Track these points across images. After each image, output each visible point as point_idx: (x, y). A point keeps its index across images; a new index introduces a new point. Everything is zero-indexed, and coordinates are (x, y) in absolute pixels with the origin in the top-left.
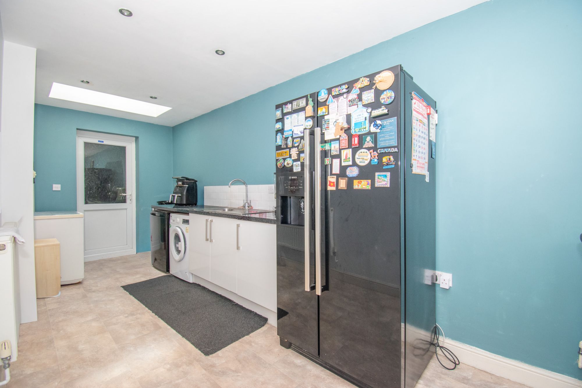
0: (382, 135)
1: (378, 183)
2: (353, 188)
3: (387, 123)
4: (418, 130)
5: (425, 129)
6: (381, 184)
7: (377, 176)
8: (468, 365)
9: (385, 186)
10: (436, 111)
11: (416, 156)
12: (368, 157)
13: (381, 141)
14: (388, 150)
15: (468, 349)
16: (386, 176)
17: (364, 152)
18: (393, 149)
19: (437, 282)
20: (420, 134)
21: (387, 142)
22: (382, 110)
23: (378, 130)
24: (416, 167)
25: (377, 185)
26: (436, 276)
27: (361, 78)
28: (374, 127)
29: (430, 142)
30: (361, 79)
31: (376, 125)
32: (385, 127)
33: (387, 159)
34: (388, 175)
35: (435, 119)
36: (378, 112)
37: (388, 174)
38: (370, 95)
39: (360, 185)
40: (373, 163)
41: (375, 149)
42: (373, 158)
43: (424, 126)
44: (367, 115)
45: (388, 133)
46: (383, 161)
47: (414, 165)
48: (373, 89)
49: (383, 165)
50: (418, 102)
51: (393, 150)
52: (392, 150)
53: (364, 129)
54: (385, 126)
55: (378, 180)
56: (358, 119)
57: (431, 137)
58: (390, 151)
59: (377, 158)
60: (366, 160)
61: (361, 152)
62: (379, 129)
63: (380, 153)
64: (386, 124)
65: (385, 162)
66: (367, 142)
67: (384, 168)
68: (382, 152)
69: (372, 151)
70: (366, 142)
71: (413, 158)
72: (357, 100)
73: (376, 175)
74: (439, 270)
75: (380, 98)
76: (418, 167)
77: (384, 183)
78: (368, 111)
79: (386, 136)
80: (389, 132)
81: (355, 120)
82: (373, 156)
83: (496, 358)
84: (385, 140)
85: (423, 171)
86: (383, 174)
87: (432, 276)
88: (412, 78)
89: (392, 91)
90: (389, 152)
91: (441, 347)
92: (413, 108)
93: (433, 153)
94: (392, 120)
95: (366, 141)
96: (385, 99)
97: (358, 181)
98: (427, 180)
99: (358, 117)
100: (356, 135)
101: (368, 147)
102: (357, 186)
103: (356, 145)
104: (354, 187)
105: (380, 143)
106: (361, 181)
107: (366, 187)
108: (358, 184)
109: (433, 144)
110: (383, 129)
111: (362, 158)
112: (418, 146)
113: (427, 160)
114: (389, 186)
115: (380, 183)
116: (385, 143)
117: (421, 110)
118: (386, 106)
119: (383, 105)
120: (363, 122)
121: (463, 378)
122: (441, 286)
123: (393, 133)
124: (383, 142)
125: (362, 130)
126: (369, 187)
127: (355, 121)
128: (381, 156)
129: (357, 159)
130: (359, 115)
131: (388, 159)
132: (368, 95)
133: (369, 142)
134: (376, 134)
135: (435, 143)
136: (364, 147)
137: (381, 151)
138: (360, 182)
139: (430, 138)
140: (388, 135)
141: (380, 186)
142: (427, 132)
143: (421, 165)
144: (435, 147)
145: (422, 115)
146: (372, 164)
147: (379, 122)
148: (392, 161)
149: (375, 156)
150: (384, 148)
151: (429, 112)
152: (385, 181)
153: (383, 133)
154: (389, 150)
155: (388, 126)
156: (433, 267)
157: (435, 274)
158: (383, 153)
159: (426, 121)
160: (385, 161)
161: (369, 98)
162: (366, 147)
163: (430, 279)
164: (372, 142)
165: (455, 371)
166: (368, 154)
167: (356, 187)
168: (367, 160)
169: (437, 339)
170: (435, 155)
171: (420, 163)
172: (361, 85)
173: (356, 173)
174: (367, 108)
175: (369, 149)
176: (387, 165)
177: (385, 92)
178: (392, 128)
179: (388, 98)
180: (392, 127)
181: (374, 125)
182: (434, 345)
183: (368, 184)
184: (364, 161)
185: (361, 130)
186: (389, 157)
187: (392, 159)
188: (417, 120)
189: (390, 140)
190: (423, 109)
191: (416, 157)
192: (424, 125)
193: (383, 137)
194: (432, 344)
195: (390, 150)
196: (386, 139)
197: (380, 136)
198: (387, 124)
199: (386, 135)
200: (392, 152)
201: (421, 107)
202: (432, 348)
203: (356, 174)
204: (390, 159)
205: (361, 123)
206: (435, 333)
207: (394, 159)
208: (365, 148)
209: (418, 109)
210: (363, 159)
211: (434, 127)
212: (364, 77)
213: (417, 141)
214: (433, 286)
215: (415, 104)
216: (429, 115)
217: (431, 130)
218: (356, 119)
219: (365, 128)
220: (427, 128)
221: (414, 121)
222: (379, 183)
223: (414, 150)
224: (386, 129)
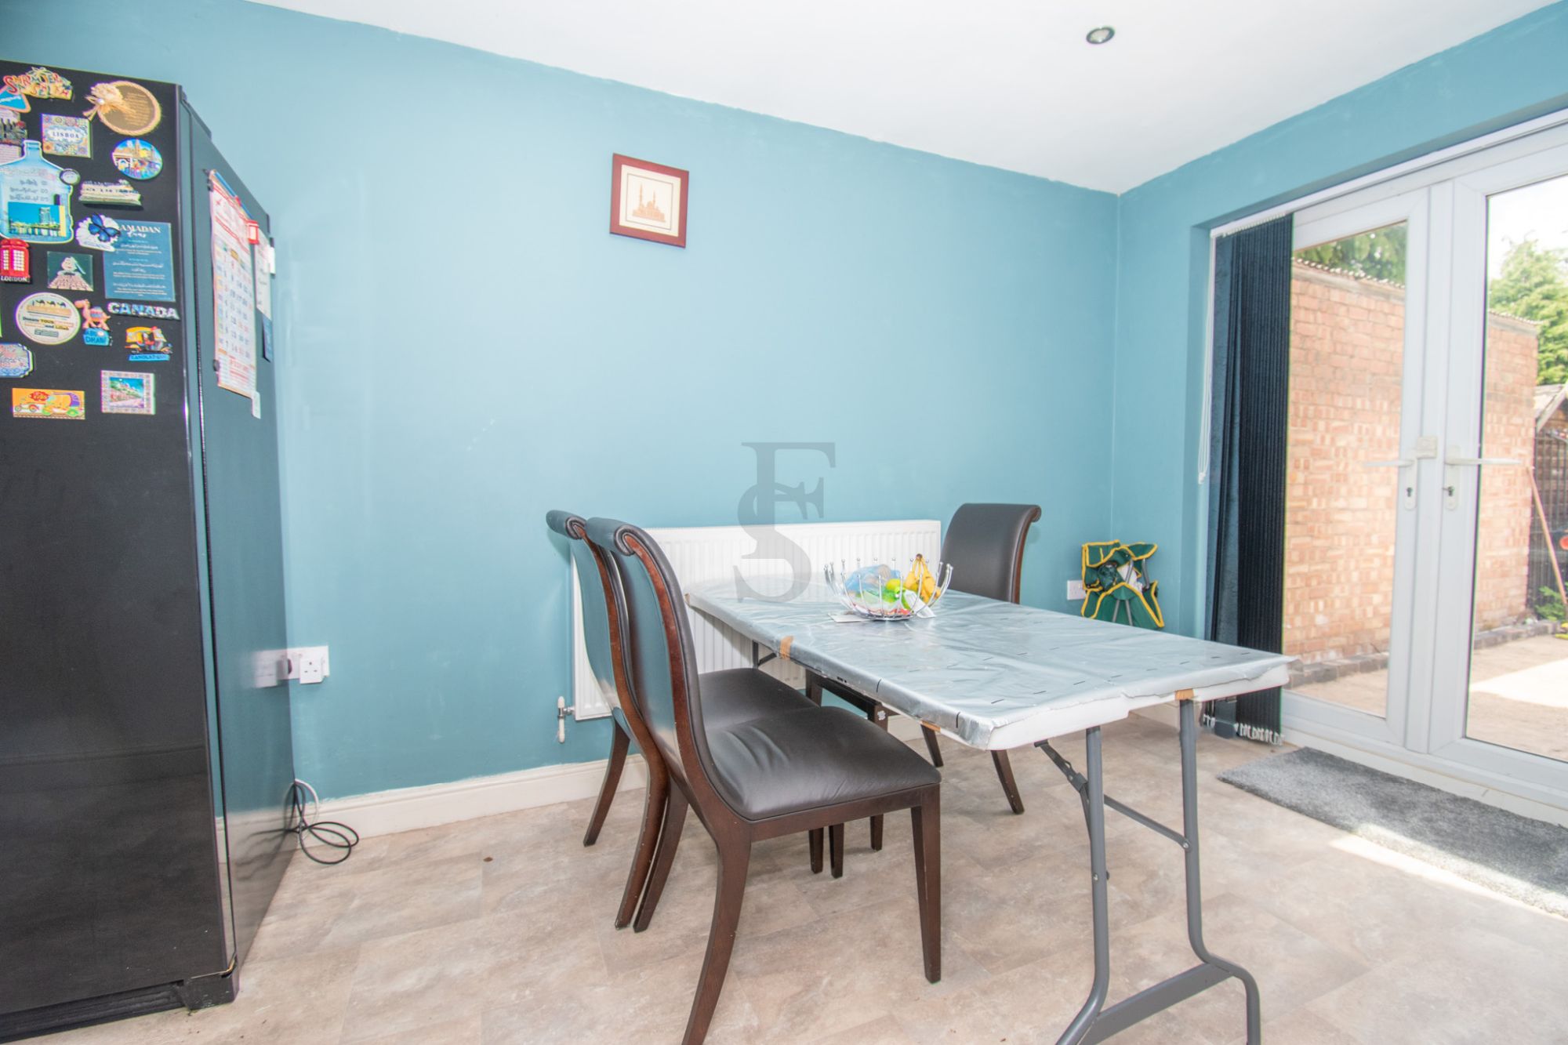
0: (122, 263)
1: (111, 401)
2: (12, 413)
3: (138, 232)
4: (229, 274)
5: (245, 277)
6: (124, 406)
7: (108, 382)
8: (377, 837)
9: (138, 411)
10: (272, 242)
11: (227, 342)
12: (68, 320)
13: (119, 280)
14: (145, 309)
15: (376, 800)
16: (140, 384)
17: (53, 303)
18: (162, 309)
19: (291, 676)
20: (232, 286)
21: (140, 286)
22: (121, 191)
23: (108, 244)
24: (229, 373)
25: (108, 406)
26: (289, 662)
27: (38, 67)
28: (92, 233)
29: (259, 315)
30: (38, 73)
31: (97, 229)
32: (131, 243)
33: (143, 336)
34: (148, 382)
35: (268, 257)
36: (105, 193)
37: (150, 379)
38: (73, 132)
39: (41, 406)
40: (92, 340)
41: (98, 298)
42: (90, 326)
43: (242, 270)
44: (66, 194)
45: (142, 263)
46: (129, 340)
47: (221, 365)
48: (86, 118)
49: (130, 352)
50: (225, 200)
51: (161, 312)
52: (158, 313)
53: (51, 232)
54: (129, 238)
55: (114, 393)
56: (24, 194)
57: (260, 303)
58: (153, 314)
59: (107, 328)
60: (61, 328)
61: (42, 302)
62: (112, 245)
63: (118, 315)
64: (135, 234)
65: (135, 343)
66: (66, 274)
67: (133, 358)
68: (123, 311)
69: (85, 303)
70: (60, 273)
71: (218, 346)
72: (17, 129)
73: (103, 376)
74: (294, 646)
75: (114, 154)
76: (232, 372)
77: (136, 402)
78: (64, 177)
79: (137, 270)
80: (146, 260)
81: (14, 194)
82: (89, 320)
83: (433, 791)
84: (133, 281)
85: (245, 386)
86: (130, 377)
87: (279, 665)
88: (208, 133)
89: (153, 147)
90: (147, 318)
91: (311, 828)
92: (214, 215)
93: (268, 347)
94: (156, 229)
95: (62, 269)
96: (131, 160)
97: (32, 391)
98: (257, 412)
99: (26, 186)
100: (19, 243)
101: (68, 288)
102: (27, 406)
103: (19, 273)
104: (14, 411)
105: (115, 284)
106: (44, 393)
107: (63, 412)
108: (32, 400)
109: (266, 325)
110: (122, 246)
111: (46, 321)
112: (229, 319)
113: (253, 362)
114: (152, 412)
115: (120, 403)
116: (135, 288)
117: (233, 226)
118: (136, 184)
119: (123, 176)
120: (46, 206)
121: (370, 864)
122: (302, 681)
123: (158, 264)
124: (126, 282)
125: (45, 232)
126: (79, 413)
127: (12, 197)
128: (119, 324)
129: (23, 322)
130: (30, 182)
131: (146, 336)
132: (65, 129)
133: (74, 275)
134: (98, 255)
135: (271, 323)
136: (53, 286)
137: (119, 308)
138: (42, 397)
139: (259, 307)
140: (143, 268)
141: (119, 412)
142: (250, 287)
143: (241, 371)
144: (272, 333)
145: (238, 239)
146: (87, 343)
147: (109, 223)
148: (158, 342)
149: (96, 321)
150: (130, 302)
151: (253, 237)
152: (137, 397)
153: (124, 256)
154: (147, 311)
155: (143, 242)
156: (280, 640)
157: (285, 656)
158: (125, 315)
159: (246, 258)
160: (134, 340)
161: (69, 139)
162: (61, 287)
163: (273, 670)
164: (85, 277)
165: (352, 859)
166: (69, 311)
167: (23, 411)
168: (67, 329)
169: (301, 813)
170: (273, 353)
171: (239, 366)
172: (38, 90)
173: (22, 365)
174: (62, 169)
175: (73, 295)
176: (145, 350)
177: (129, 143)
178: (155, 250)
179: (142, 163)
180: (156, 248)
181: (91, 228)
182: (293, 831)
183: (74, 403)
184: (54, 330)
185: (37, 231)
186: (148, 330)
187: (159, 335)
188: (226, 250)
189: (151, 282)
190: (238, 225)
191: (227, 346)
192: (243, 267)
193: (127, 269)
194: (288, 831)
195: (152, 311)
196: (138, 276)
197: (115, 264)
198: (140, 235)
199: (135, 267)
200: (157, 319)
201: (233, 218)
202: (289, 842)
203: (24, 368)
204: (151, 337)
205: (40, 210)
206: (295, 801)
207: (166, 337)
208: (57, 291)
209: (227, 221)
210: (51, 325)
211: (267, 279)
212: (51, 69)
213: (227, 304)
214: (283, 686)
215: (218, 203)
216: (253, 243)
217: (259, 285)
218: (19, 193)
219: (56, 229)
220: (250, 277)
221: (218, 249)
222: (116, 401)
223: (221, 325)
224: (135, 249)
